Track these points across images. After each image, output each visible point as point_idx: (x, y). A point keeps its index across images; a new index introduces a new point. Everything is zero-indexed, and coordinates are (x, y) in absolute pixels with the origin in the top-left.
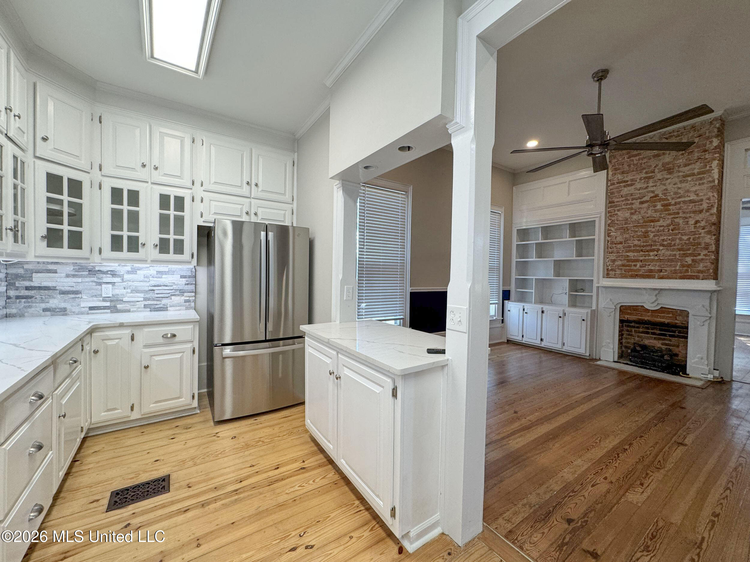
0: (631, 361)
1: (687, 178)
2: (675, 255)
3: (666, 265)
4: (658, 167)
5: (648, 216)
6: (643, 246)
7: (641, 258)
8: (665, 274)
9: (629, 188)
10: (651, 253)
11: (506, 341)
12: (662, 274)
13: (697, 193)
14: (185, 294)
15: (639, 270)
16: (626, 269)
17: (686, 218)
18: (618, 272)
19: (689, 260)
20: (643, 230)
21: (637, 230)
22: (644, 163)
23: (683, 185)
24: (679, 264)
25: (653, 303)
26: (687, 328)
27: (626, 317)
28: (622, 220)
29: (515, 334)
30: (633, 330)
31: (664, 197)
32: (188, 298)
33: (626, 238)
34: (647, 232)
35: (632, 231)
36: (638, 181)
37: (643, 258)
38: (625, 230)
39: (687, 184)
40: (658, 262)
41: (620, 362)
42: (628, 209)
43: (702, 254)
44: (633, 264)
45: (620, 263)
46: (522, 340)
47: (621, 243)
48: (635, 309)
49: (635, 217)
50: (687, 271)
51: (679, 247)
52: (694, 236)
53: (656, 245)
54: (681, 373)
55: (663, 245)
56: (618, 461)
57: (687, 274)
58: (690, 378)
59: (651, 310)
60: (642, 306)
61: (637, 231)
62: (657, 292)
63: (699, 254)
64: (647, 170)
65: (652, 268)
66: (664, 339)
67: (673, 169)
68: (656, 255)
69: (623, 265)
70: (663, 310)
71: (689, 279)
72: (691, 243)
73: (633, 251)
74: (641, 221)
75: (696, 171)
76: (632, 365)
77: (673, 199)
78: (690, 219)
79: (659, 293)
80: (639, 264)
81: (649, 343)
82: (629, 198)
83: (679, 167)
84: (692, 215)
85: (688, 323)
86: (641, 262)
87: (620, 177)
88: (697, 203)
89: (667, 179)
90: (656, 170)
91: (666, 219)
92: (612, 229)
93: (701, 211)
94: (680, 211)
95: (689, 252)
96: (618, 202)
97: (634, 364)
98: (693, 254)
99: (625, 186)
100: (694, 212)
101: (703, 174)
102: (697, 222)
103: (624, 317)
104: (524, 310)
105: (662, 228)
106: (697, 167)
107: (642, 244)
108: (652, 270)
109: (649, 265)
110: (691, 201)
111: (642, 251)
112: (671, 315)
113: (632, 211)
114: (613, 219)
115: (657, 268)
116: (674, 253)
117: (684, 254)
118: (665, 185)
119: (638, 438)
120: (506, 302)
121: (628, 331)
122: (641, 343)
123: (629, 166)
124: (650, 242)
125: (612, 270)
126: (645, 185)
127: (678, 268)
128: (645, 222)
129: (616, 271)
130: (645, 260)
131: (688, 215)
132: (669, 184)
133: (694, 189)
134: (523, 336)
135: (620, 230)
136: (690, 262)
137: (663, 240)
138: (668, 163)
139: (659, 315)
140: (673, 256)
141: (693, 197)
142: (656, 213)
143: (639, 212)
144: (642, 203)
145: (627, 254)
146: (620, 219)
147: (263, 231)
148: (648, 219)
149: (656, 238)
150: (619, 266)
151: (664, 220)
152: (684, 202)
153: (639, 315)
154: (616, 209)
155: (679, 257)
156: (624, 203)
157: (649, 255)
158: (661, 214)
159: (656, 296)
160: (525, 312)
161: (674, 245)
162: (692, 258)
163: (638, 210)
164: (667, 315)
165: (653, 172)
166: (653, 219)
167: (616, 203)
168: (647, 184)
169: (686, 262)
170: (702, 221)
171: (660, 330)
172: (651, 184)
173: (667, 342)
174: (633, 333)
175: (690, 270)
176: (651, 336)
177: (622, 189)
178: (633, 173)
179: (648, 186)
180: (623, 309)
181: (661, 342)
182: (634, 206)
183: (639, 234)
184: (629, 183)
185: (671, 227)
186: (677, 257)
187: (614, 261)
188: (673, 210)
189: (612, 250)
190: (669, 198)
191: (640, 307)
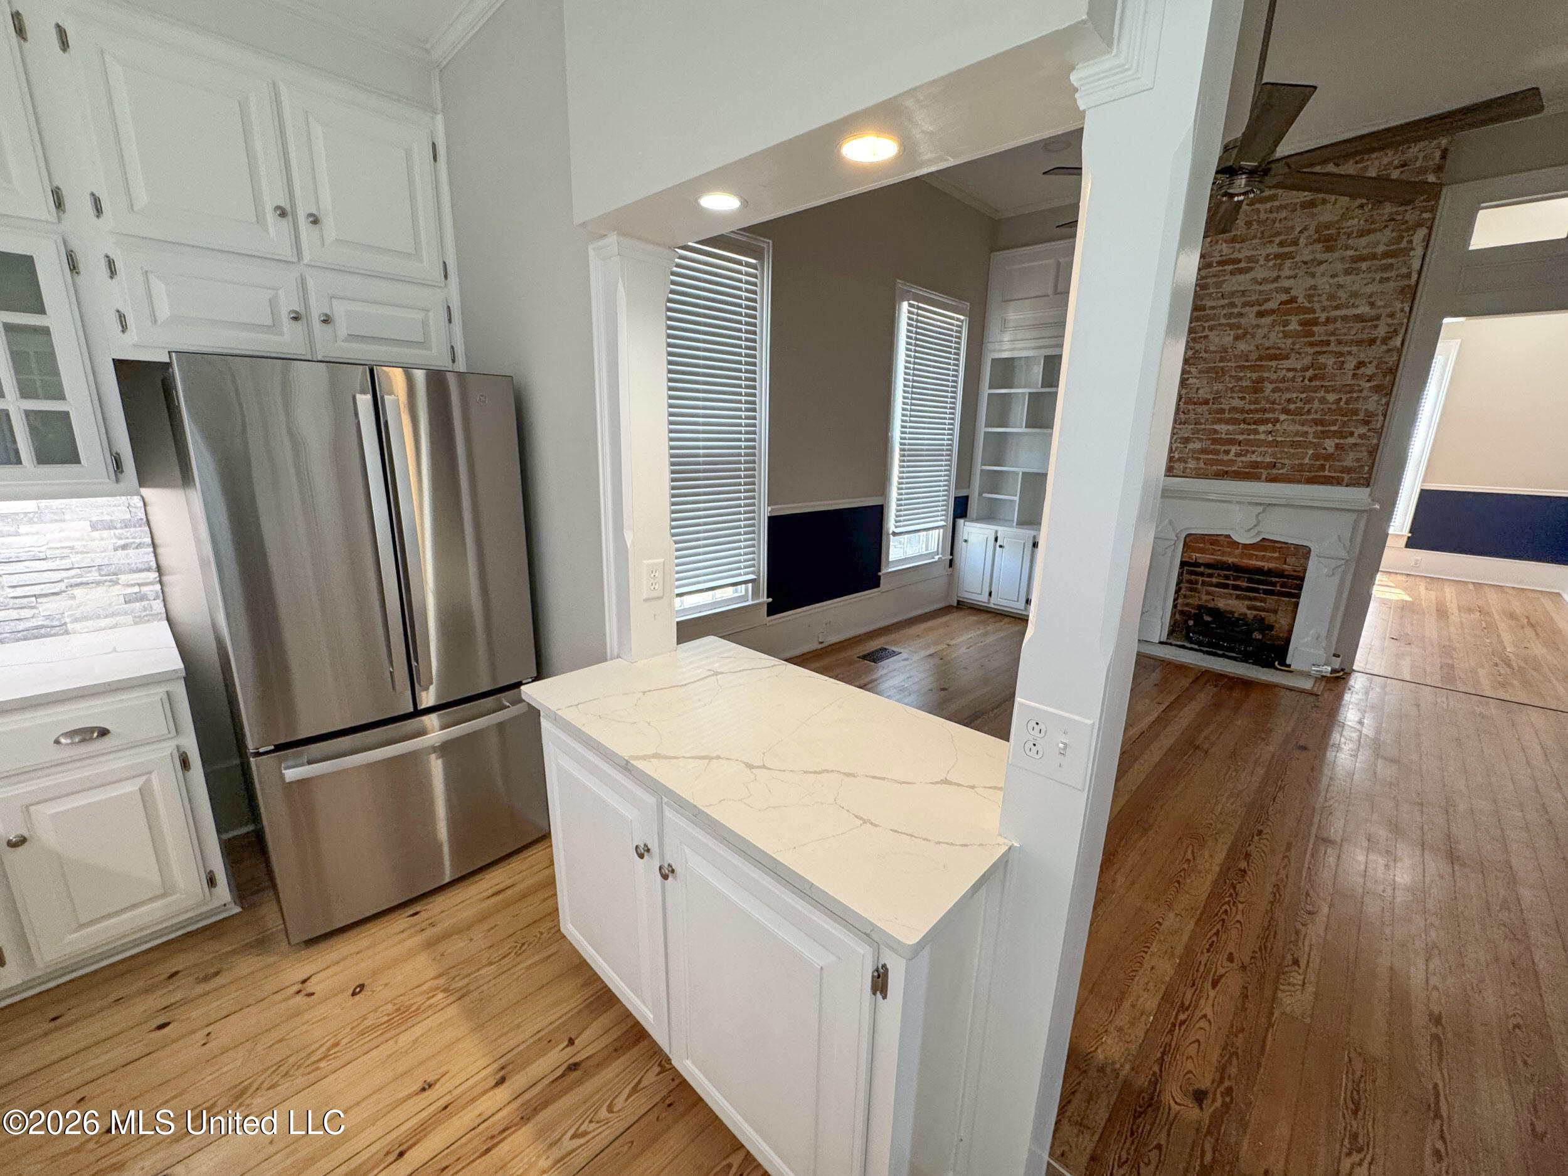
0: (1191, 642)
1: (1359, 264)
2: (1306, 433)
3: (1286, 453)
4: (1306, 234)
5: (1267, 345)
6: (1250, 411)
7: (1241, 437)
8: (1281, 471)
9: (1240, 278)
10: (1262, 428)
11: (955, 604)
12: (1275, 471)
13: (1372, 300)
14: (123, 578)
15: (1231, 462)
16: (1208, 459)
17: (1341, 354)
18: (1192, 464)
19: (1330, 444)
20: (1255, 376)
21: (1242, 374)
22: (1280, 220)
23: (1349, 279)
24: (1311, 452)
25: (1249, 530)
26: (1302, 579)
27: (1194, 557)
28: (1215, 352)
29: (974, 588)
30: (1201, 579)
31: (1307, 305)
32: (136, 589)
33: (1217, 392)
34: (1261, 380)
35: (1230, 376)
36: (1262, 262)
37: (1245, 436)
38: (1217, 374)
39: (1358, 278)
40: (1271, 447)
41: (1171, 644)
42: (1232, 327)
43: (1356, 434)
44: (1223, 448)
45: (1198, 445)
46: (989, 603)
47: (1206, 402)
48: (1213, 540)
49: (1242, 346)
50: (1323, 468)
51: (1318, 416)
52: (1348, 395)
53: (1273, 411)
54: (1276, 663)
55: (1286, 411)
56: (1241, 907)
57: (1322, 474)
58: (1291, 672)
59: (1243, 544)
60: (1228, 536)
61: (1241, 379)
62: (1260, 509)
63: (1352, 434)
64: (1283, 237)
65: (1259, 459)
66: (1255, 599)
67: (1336, 240)
68: (1270, 432)
69: (1203, 451)
70: (1265, 545)
71: (1322, 483)
72: (1341, 409)
73: (1228, 422)
74: (1254, 356)
75: (1381, 249)
76: (1191, 649)
77: (1324, 309)
78: (1349, 358)
79: (1264, 511)
80: (1234, 449)
81: (1225, 605)
82: (1236, 301)
83: (1349, 236)
84: (1354, 349)
85: (1305, 570)
86: (1240, 445)
87: (1225, 248)
88: (1369, 324)
89: (1321, 263)
90: (1302, 241)
91: (1303, 355)
92: (1193, 370)
93: (1372, 342)
94: (1332, 338)
95: (1333, 428)
96: (1213, 308)
97: (1196, 647)
98: (1341, 432)
99: (1232, 273)
100: (1359, 343)
101: (1392, 257)
102: (1361, 364)
103: (1190, 557)
104: (996, 540)
105: (1290, 375)
106: (1382, 240)
107: (1247, 407)
108: (1256, 462)
109: (1253, 452)
110: (1359, 318)
111: (1244, 421)
112: (1276, 555)
113: (1240, 331)
114: (1198, 346)
115: (1268, 460)
116: (1305, 429)
117: (1323, 432)
118: (1313, 275)
119: (1256, 838)
120: (961, 522)
121: (1190, 582)
122: (1211, 605)
123: (1249, 224)
124: (1264, 404)
125: (1180, 459)
126: (1275, 274)
127: (1306, 461)
128: (1260, 358)
129: (1186, 462)
130: (1248, 442)
131: (1347, 349)
132: (1323, 275)
133: (1369, 289)
134: (990, 594)
135: (1207, 372)
136: (1331, 450)
137: (1289, 401)
138: (1328, 226)
139: (1256, 553)
140: (1301, 436)
141: (1364, 309)
142: (1284, 341)
143: (1253, 336)
144: (1260, 315)
145: (1217, 427)
146: (1212, 348)
147: (363, 392)
148: (1268, 352)
149: (1277, 395)
150: (1194, 451)
151: (1298, 356)
152: (1345, 318)
153: (1219, 553)
154: (1206, 325)
155: (1314, 437)
156: (1225, 312)
157: (1256, 432)
158: (1294, 344)
159: (1257, 516)
160: (998, 544)
161: (1309, 412)
162: (1337, 441)
163: (1250, 331)
164: (1270, 555)
165: (1295, 243)
166: (1278, 352)
167: (1208, 312)
168: (1279, 270)
169: (1325, 449)
170: (1370, 363)
171: (1250, 581)
172: (1287, 272)
173: (1258, 604)
174: (1199, 586)
175: (1327, 467)
176: (1232, 592)
177: (1226, 278)
178: (1254, 241)
179: (1279, 277)
180: (1192, 542)
181: (1247, 603)
182: (1243, 321)
183: (1244, 384)
184: (1243, 265)
185: (1308, 374)
186: (1310, 437)
187: (1186, 440)
188: (1319, 336)
189: (1187, 416)
190: (1317, 306)
191: (1222, 538)
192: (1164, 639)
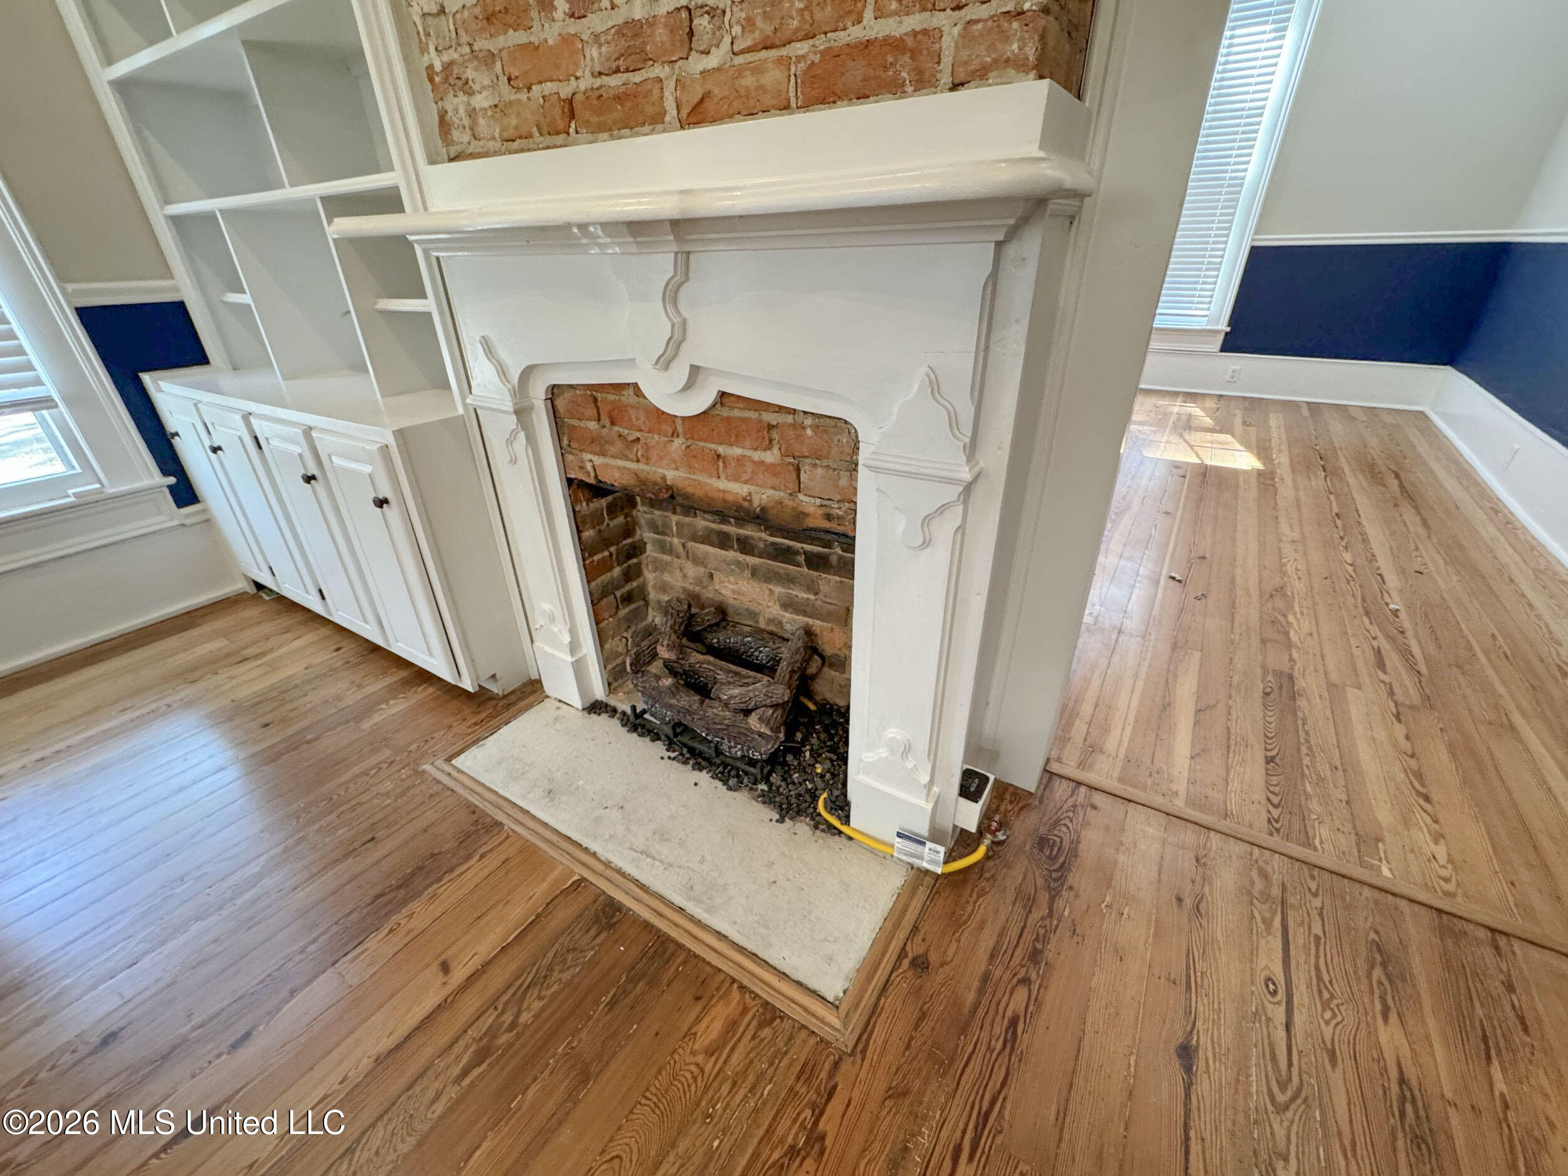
8: (716, 60)
11: (253, 590)
12: (695, 65)
15: (569, 51)
16: (512, 57)
25: (671, 362)
27: (589, 466)
46: (281, 592)
57: (853, 34)
59: (684, 419)
60: (634, 390)
70: (736, 417)
81: (734, 591)
85: (854, 516)
103: (584, 467)
104: (206, 429)
115: (665, 5)
129: (467, 84)
134: (273, 572)
139: (721, 449)
153: (641, 449)
160: (212, 440)
164: (757, 456)
176: (741, 557)
180: (565, 413)
181: (778, 590)
191: (625, 397)
192: (599, 692)
